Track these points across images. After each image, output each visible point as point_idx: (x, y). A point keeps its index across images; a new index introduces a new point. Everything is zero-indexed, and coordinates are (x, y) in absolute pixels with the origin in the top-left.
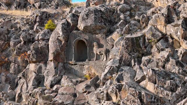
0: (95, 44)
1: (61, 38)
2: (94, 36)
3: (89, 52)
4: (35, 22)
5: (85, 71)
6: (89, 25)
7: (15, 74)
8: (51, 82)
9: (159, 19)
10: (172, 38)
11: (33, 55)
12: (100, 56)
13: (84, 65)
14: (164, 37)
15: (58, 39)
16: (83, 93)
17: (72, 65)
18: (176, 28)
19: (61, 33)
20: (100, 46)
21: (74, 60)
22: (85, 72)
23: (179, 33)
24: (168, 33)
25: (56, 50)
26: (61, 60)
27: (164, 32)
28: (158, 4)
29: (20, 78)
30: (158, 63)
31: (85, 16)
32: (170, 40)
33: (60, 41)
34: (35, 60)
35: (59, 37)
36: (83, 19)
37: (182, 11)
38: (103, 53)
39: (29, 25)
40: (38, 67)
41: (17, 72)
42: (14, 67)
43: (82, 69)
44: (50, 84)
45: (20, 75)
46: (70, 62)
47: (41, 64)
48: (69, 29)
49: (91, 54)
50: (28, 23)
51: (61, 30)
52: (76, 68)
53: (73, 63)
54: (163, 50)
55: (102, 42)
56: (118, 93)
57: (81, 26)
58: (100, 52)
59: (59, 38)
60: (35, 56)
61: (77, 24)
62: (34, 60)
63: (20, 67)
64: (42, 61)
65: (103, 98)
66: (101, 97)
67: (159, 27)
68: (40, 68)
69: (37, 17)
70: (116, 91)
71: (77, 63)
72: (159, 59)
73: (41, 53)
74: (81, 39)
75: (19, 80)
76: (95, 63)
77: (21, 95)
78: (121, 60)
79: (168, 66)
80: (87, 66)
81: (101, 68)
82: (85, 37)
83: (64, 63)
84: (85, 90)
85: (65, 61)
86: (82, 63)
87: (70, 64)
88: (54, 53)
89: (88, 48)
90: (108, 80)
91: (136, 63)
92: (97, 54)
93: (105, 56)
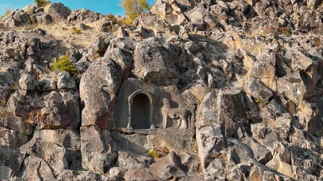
0: (165, 101)
1: (109, 89)
2: (161, 88)
3: (154, 114)
4: (26, 56)
5: (148, 144)
6: (158, 70)
7: (11, 147)
8: (103, 162)
9: (266, 68)
10: (286, 98)
11: (54, 115)
12: (174, 121)
13: (146, 135)
14: (275, 97)
15: (102, 90)
16: (168, 179)
17: (127, 134)
18: (294, 84)
19: (110, 81)
20: (173, 105)
21: (130, 126)
22: (148, 146)
23: (299, 92)
24: (280, 91)
25: (101, 109)
26: (107, 126)
27: (274, 88)
28: (235, 44)
29: (27, 155)
30: (278, 135)
31: (147, 55)
32: (284, 102)
33: (107, 94)
34: (59, 124)
35: (106, 86)
36: (145, 61)
37: (293, 60)
38: (181, 116)
39: (15, 60)
40: (63, 136)
41: (14, 143)
42: (10, 136)
43: (142, 141)
44: (102, 165)
45: (25, 149)
46: (124, 130)
47: (68, 131)
48: (122, 74)
49: (157, 118)
50: (11, 57)
51: (110, 75)
52: (133, 139)
53: (128, 131)
54: (278, 115)
55: (175, 98)
56: (245, 179)
57: (141, 71)
58: (175, 115)
59: (105, 88)
60: (59, 116)
61: (133, 67)
62: (57, 124)
63: (20, 136)
67: (264, 81)
68: (68, 138)
69: (27, 46)
70: (243, 175)
71: (136, 131)
72: (278, 129)
73: (66, 113)
74: (143, 92)
75: (25, 158)
76: (168, 132)
78: (222, 128)
79: (294, 138)
80: (152, 137)
81: (179, 140)
82: (149, 90)
83: (111, 131)
84: (170, 176)
85: (114, 128)
86: (143, 131)
87: (122, 132)
88: (97, 114)
89: (152, 108)
90: (214, 159)
91: (246, 134)
92: (168, 118)
93: (183, 122)
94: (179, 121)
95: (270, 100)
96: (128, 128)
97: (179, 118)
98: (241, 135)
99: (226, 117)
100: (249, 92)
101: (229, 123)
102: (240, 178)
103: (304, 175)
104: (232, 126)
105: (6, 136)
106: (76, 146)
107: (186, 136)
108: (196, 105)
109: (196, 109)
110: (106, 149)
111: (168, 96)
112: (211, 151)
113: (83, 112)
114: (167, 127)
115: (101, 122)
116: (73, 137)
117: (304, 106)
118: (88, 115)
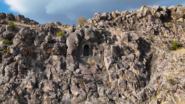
0: (94, 47)
1: (77, 43)
2: (93, 43)
4: (48, 31)
5: (88, 61)
6: (92, 37)
7: (41, 61)
9: (126, 39)
10: (131, 48)
11: (57, 50)
14: (128, 48)
15: (74, 43)
16: (96, 73)
17: (82, 57)
18: (134, 44)
19: (77, 40)
20: (97, 49)
21: (83, 55)
23: (136, 47)
24: (130, 46)
25: (74, 49)
27: (128, 45)
28: (113, 32)
29: (47, 64)
30: (130, 60)
31: (89, 33)
32: (131, 50)
33: (76, 44)
36: (88, 34)
37: (133, 37)
39: (44, 32)
40: (60, 57)
41: (42, 60)
42: (41, 57)
44: (74, 68)
45: (46, 62)
46: (81, 56)
47: (62, 56)
48: (81, 38)
49: (91, 53)
50: (43, 31)
51: (77, 38)
52: (84, 59)
54: (130, 53)
55: (97, 47)
57: (87, 38)
58: (97, 52)
59: (75, 42)
60: (59, 51)
61: (84, 36)
62: (58, 53)
63: (45, 57)
64: (62, 54)
65: (115, 77)
66: (114, 77)
67: (125, 43)
68: (62, 58)
69: (48, 28)
71: (85, 57)
72: (130, 58)
73: (62, 50)
74: (87, 44)
76: (95, 58)
77: (52, 75)
78: (113, 57)
79: (136, 61)
80: (90, 59)
81: (99, 60)
82: (89, 44)
83: (76, 56)
85: (78, 56)
86: (87, 57)
87: (80, 57)
88: (72, 50)
89: (90, 51)
90: (111, 67)
92: (95, 53)
93: (100, 54)
94: (98, 54)
95: (127, 48)
98: (119, 60)
99: (114, 53)
100: (120, 46)
101: (115, 55)
103: (142, 74)
105: (39, 57)
106: (64, 61)
107: (101, 59)
108: (104, 49)
109: (104, 50)
110: (75, 62)
111: (95, 46)
112: (110, 64)
113: (67, 50)
114: (95, 56)
115: (73, 53)
116: (64, 58)
117: (137, 51)
118: (69, 51)
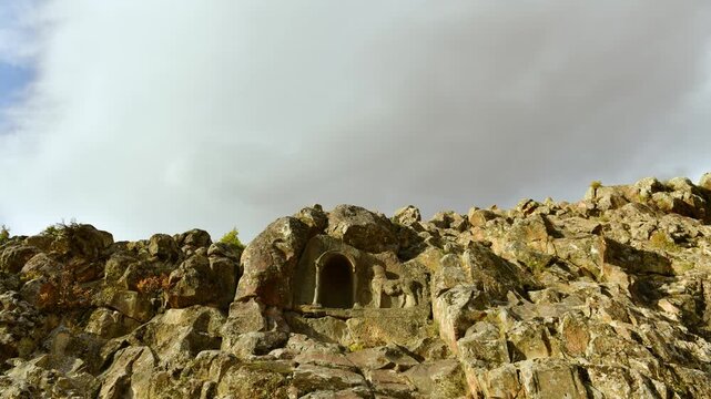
0: (376, 268)
1: (285, 246)
2: (369, 255)
3: (359, 289)
5: (348, 336)
6: (364, 224)
7: (103, 336)
8: (255, 342)
9: (532, 228)
10: (575, 265)
11: (188, 278)
12: (393, 299)
13: (345, 319)
14: (557, 262)
15: (274, 246)
16: (383, 368)
17: (311, 315)
18: (583, 241)
19: (288, 233)
21: (318, 302)
22: (349, 339)
23: (594, 251)
25: (268, 270)
26: (276, 301)
27: (551, 253)
29: (126, 344)
31: (347, 211)
32: (575, 268)
33: (281, 253)
34: (194, 293)
35: (280, 241)
36: (345, 215)
38: (404, 289)
40: (198, 314)
41: (112, 330)
42: (108, 317)
43: (338, 330)
44: (254, 346)
46: (305, 309)
47: (207, 309)
49: (364, 296)
51: (288, 225)
52: (323, 324)
53: (314, 311)
54: (572, 279)
55: (393, 269)
56: (550, 337)
57: (339, 228)
58: (394, 288)
59: (279, 245)
60: (196, 281)
61: (327, 225)
62: (191, 293)
63: (128, 321)
68: (205, 318)
70: (544, 331)
71: (327, 311)
73: (212, 282)
74: (341, 253)
75: (120, 348)
76: (385, 315)
78: (479, 286)
80: (356, 322)
81: (404, 324)
82: (351, 254)
83: (284, 310)
84: (388, 362)
85: (290, 305)
86: (341, 312)
87: (301, 313)
88: (261, 276)
89: (355, 279)
90: (473, 322)
91: (523, 300)
92: (383, 293)
93: (410, 300)
94: (401, 298)
95: (550, 263)
96: (314, 306)
97: (401, 292)
98: (515, 301)
99: (482, 274)
101: (490, 282)
102: (539, 335)
104: (496, 288)
105: (103, 316)
106: (216, 331)
107: (416, 316)
108: (429, 275)
109: (429, 279)
110: (268, 327)
111: (383, 265)
113: (241, 281)
114: (381, 307)
115: (267, 291)
116: (215, 315)
117: (610, 270)
118: (247, 285)
